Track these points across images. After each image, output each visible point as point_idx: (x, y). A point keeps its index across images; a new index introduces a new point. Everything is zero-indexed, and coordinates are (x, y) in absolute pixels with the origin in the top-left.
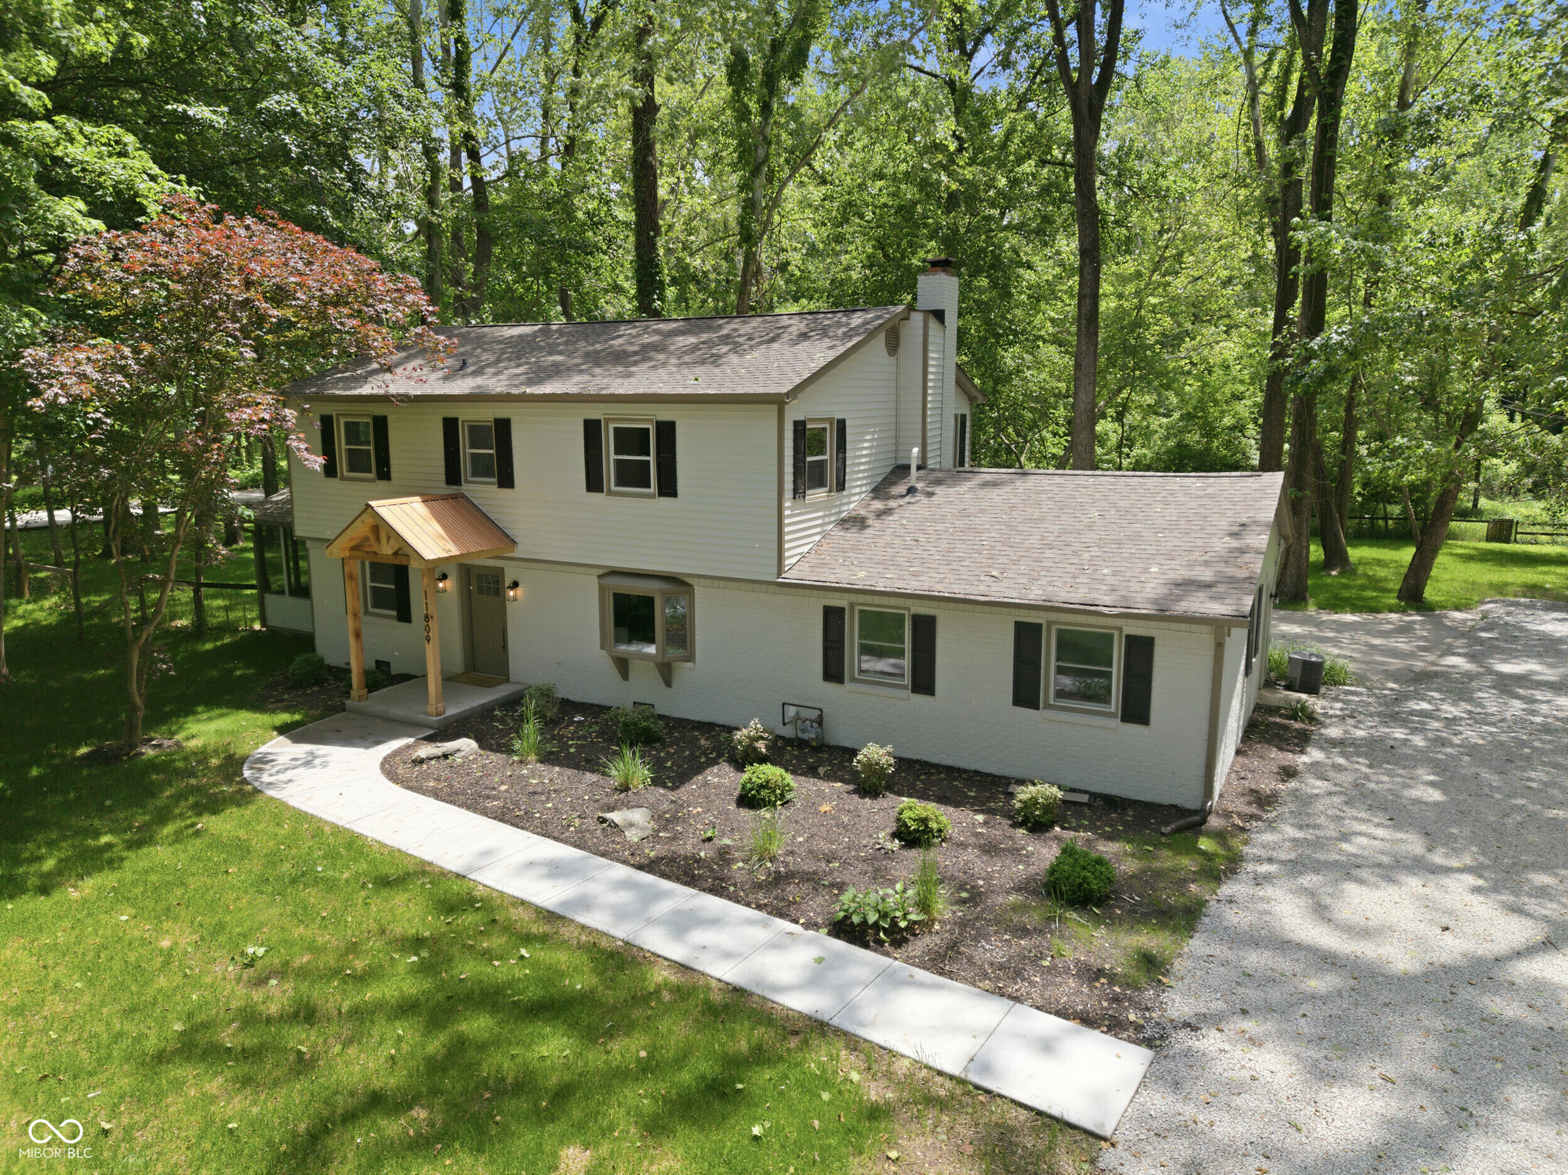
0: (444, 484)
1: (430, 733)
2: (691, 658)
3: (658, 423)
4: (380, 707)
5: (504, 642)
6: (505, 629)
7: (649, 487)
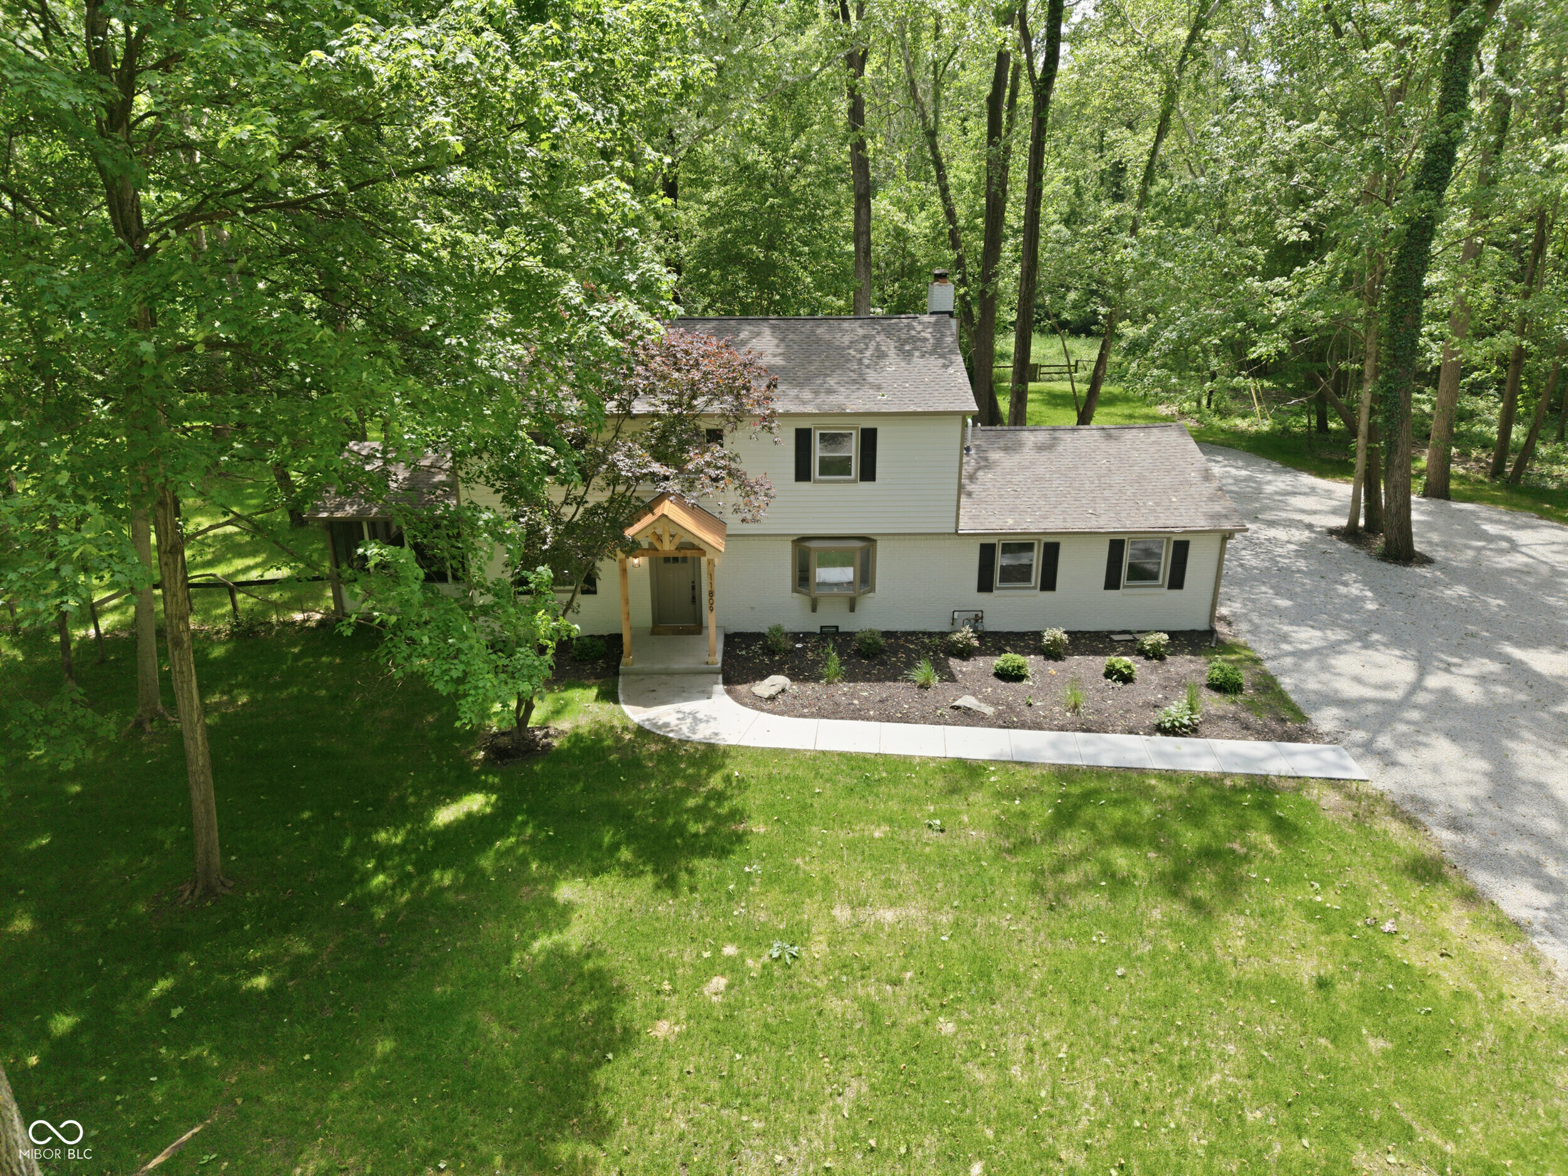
1: (720, 677)
2: (873, 590)
3: (863, 430)
4: (658, 666)
5: (694, 598)
6: (693, 588)
7: (849, 474)
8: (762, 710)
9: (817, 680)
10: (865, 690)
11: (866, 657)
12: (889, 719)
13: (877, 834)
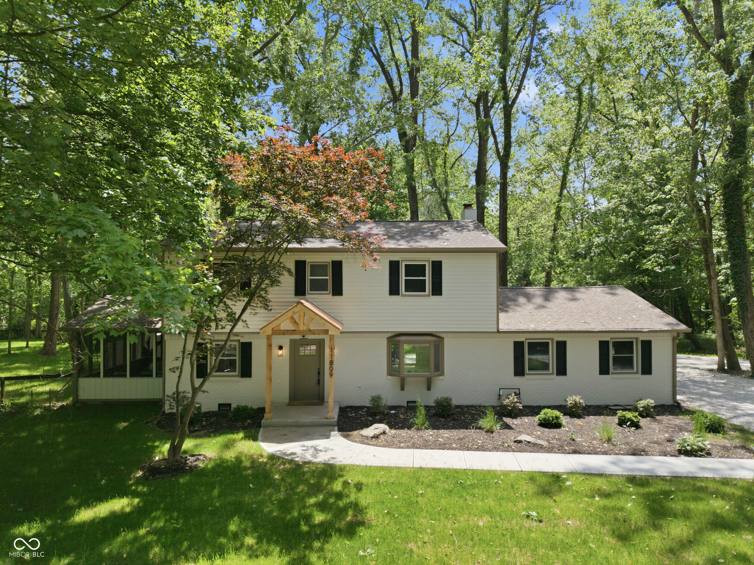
0: (293, 296)
1: (336, 428)
2: (442, 374)
3: (432, 262)
4: (290, 421)
5: (319, 381)
6: (319, 373)
7: (425, 291)
8: (369, 445)
9: (409, 428)
10: (445, 434)
11: (443, 417)
12: (468, 449)
13: (481, 524)
